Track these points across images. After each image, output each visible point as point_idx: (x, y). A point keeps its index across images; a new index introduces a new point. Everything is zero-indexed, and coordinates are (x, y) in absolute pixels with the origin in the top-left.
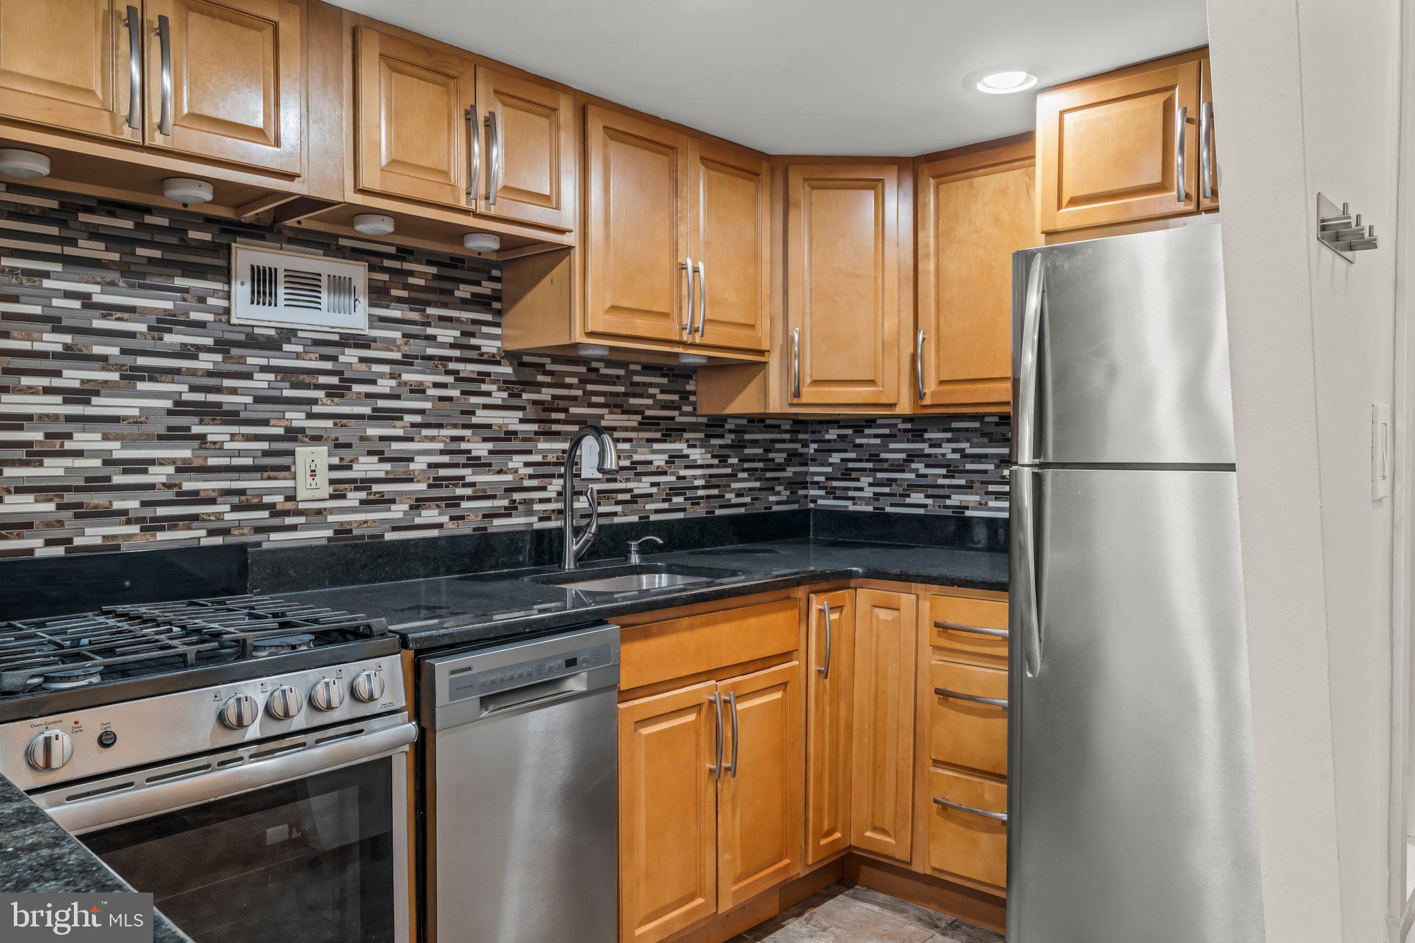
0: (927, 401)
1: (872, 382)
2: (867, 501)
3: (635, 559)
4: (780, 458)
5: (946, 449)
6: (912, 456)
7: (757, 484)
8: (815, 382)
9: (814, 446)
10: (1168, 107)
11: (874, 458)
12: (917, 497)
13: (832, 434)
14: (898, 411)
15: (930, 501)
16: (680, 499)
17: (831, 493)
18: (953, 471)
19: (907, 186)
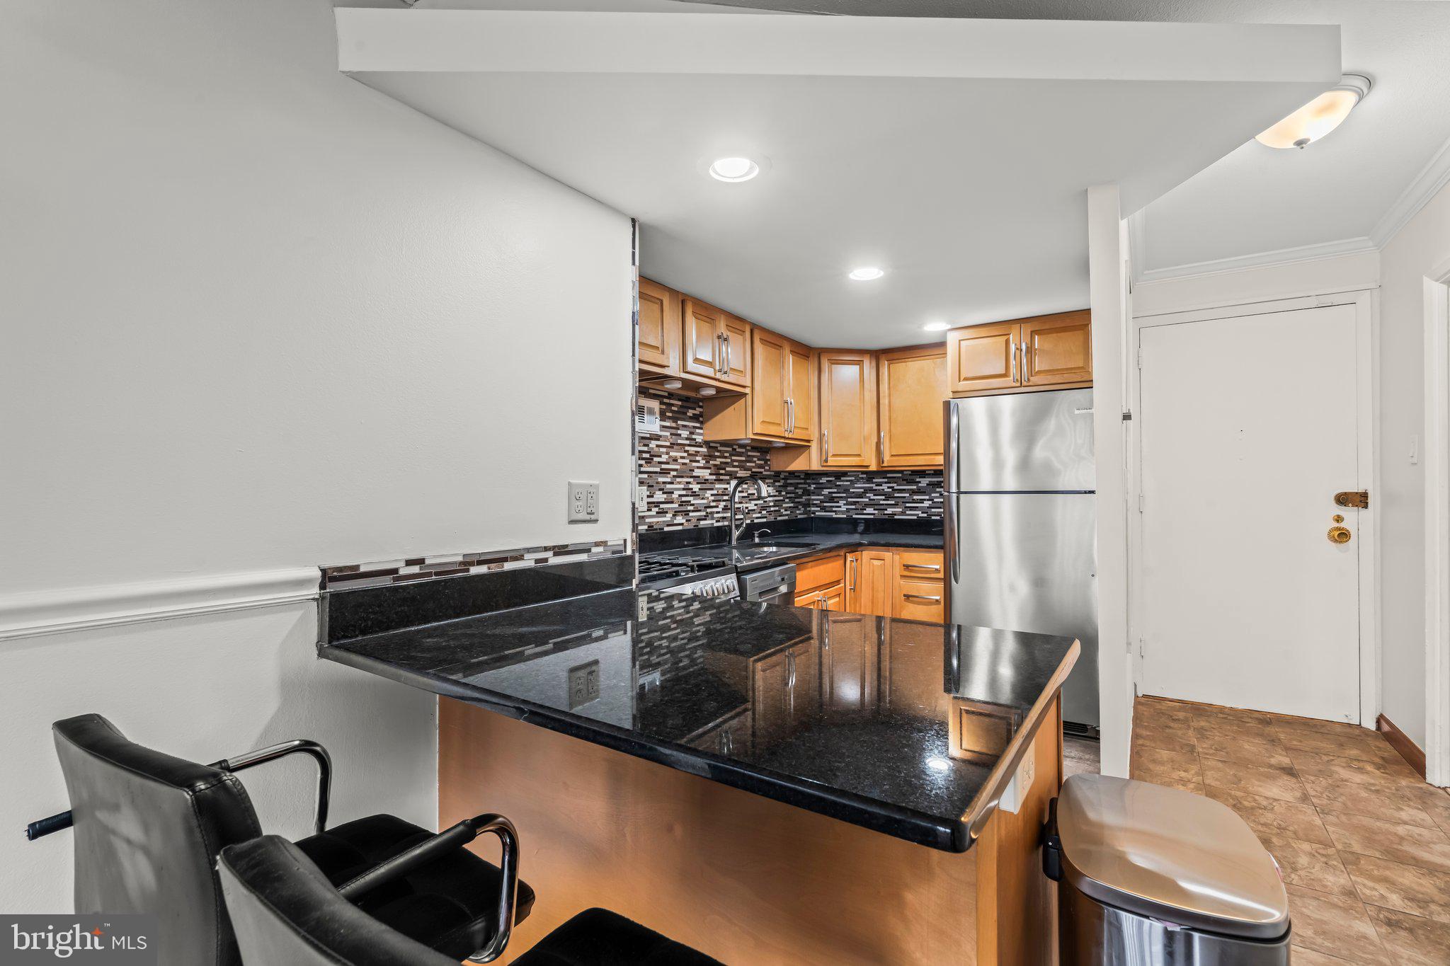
0: (885, 464)
1: (859, 455)
2: (842, 512)
3: (757, 540)
4: (800, 492)
5: (885, 487)
6: (867, 490)
7: (792, 505)
8: (834, 455)
9: (813, 486)
10: (1007, 342)
11: (846, 491)
12: (869, 510)
13: (824, 480)
14: (870, 469)
15: (876, 512)
16: (764, 512)
17: (824, 509)
18: (888, 497)
19: (874, 364)
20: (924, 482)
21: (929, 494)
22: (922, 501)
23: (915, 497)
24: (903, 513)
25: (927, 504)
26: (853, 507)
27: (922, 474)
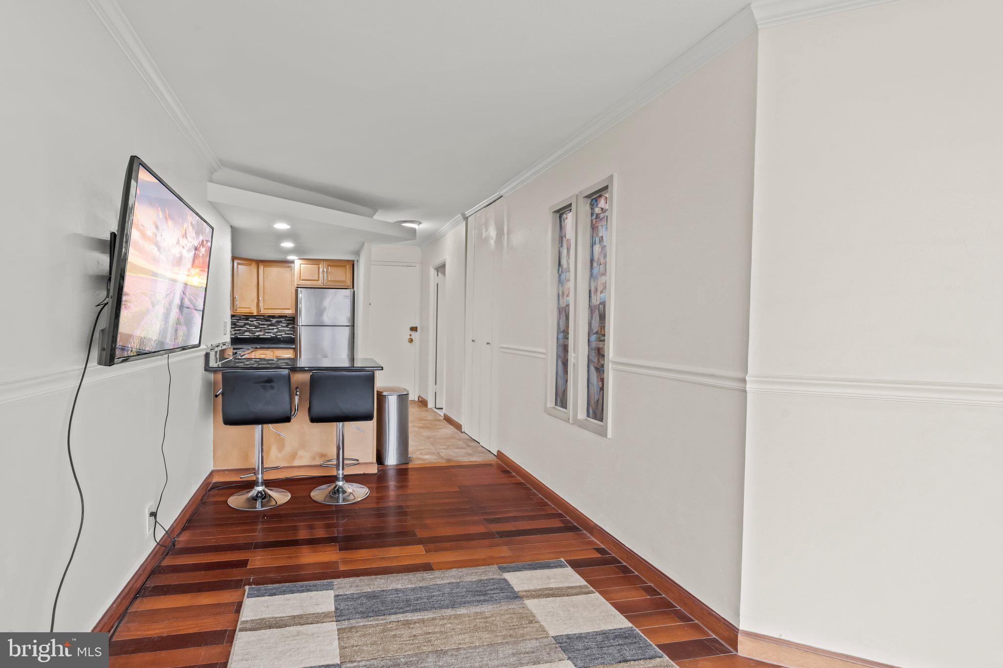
0: (261, 313)
1: (250, 308)
5: (255, 323)
6: (245, 324)
8: (239, 308)
10: (319, 268)
12: (247, 333)
14: (254, 314)
15: (250, 334)
18: (256, 327)
19: (256, 266)
20: (274, 321)
21: (276, 326)
22: (273, 329)
23: (270, 328)
24: (264, 335)
25: (275, 330)
26: (238, 332)
27: (273, 317)
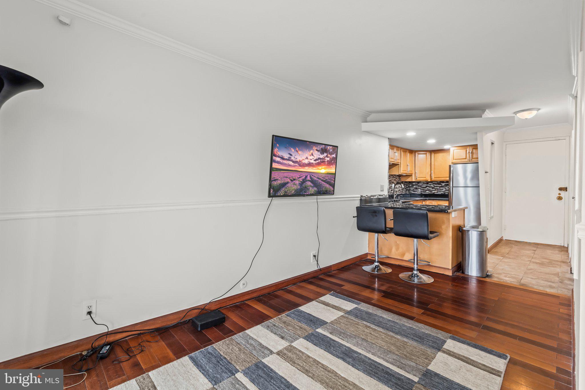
0: (433, 180)
1: (426, 177)
2: (420, 192)
3: (399, 198)
4: (407, 186)
5: (432, 185)
6: (427, 186)
7: (406, 190)
8: (419, 177)
9: (411, 185)
10: (466, 151)
11: (421, 186)
12: (427, 192)
13: (414, 184)
14: (428, 181)
15: (429, 192)
16: (399, 192)
17: (414, 191)
18: (433, 188)
19: (430, 154)
20: (443, 184)
21: (445, 187)
22: (443, 189)
23: (441, 188)
24: (437, 192)
25: (444, 190)
26: (423, 191)
27: (443, 182)
